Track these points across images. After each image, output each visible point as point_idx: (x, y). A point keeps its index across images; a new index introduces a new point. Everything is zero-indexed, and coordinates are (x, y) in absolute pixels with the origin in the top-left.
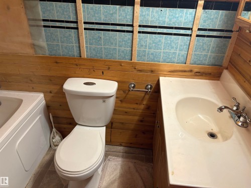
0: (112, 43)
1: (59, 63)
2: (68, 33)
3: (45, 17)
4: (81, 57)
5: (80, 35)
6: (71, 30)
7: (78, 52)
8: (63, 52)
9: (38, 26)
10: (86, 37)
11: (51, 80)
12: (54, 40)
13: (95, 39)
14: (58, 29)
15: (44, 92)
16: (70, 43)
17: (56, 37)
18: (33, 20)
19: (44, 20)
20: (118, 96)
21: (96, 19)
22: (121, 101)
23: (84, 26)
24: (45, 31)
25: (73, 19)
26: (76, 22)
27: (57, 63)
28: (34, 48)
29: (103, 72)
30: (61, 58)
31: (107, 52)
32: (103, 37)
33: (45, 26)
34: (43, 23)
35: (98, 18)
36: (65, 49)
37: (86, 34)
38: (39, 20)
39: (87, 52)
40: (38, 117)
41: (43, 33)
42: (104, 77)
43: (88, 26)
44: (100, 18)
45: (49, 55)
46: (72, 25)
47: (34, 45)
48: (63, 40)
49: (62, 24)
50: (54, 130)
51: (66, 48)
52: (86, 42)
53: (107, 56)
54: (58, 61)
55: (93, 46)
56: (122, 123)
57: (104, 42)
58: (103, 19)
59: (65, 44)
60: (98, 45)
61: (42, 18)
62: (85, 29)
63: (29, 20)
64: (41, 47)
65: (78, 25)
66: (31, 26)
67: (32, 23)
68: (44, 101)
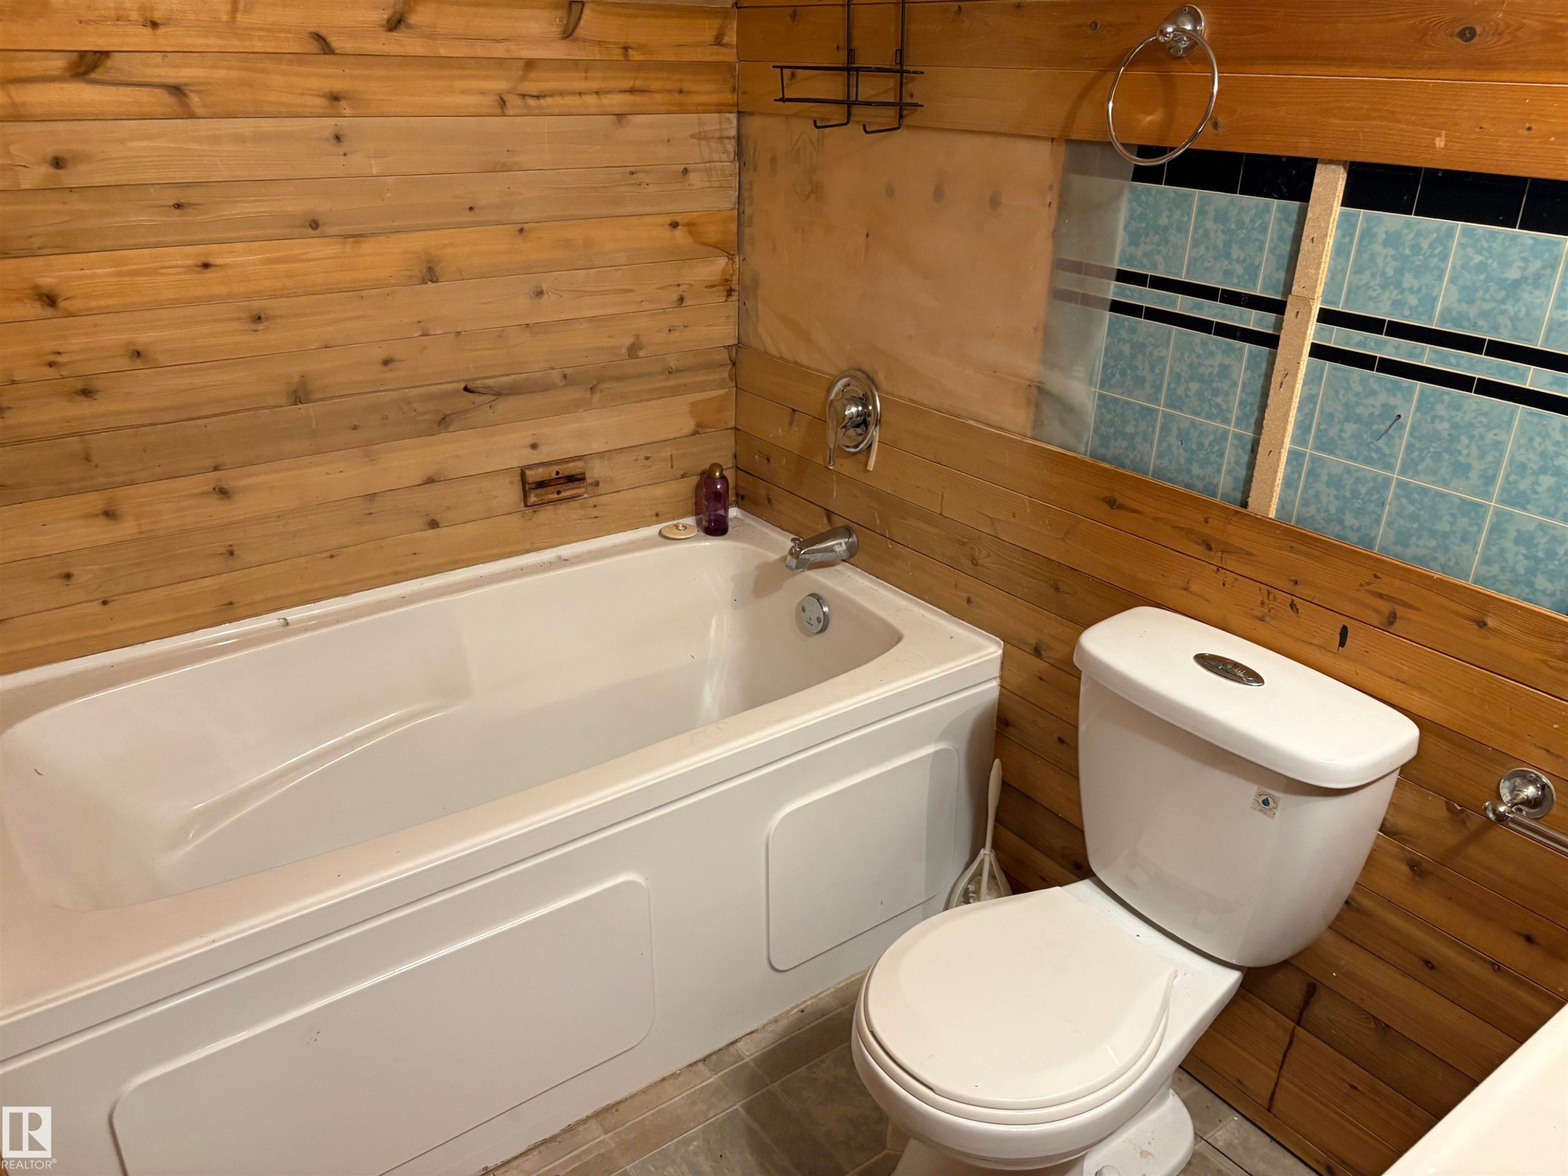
0: (1462, 469)
1: (1121, 507)
2: (1219, 358)
3: (1131, 260)
4: (1245, 505)
5: (1276, 378)
6: (1238, 344)
7: (1242, 473)
8: (1160, 456)
9: (1086, 300)
10: (1308, 399)
11: (1057, 589)
12: (1140, 382)
13: (1359, 420)
14: (1175, 330)
15: (1008, 640)
16: (1210, 417)
17: (1152, 369)
18: (1078, 268)
19: (1123, 276)
20: (1402, 822)
21: (1396, 304)
22: (1414, 866)
23: (1313, 332)
24: (1113, 330)
25: (1265, 288)
26: (1277, 307)
27: (1112, 503)
28: (1037, 406)
29: (1344, 632)
30: (1140, 486)
31: (1414, 517)
32: (1409, 419)
33: (1117, 307)
34: (1114, 290)
35: (1413, 300)
36: (1175, 442)
37: (1312, 379)
38: (1103, 273)
39: (1289, 483)
40: (931, 749)
41: (1101, 338)
42: (1343, 667)
43: (1338, 338)
44: (1429, 301)
45: (1093, 455)
46: (1253, 320)
47: (1041, 389)
48: (1181, 390)
49: (1200, 307)
50: (986, 854)
51: (1183, 437)
52: (1303, 428)
53: (1403, 538)
54: (1120, 500)
55: (1336, 462)
56: (1384, 1029)
57: (1410, 448)
58: (1446, 312)
59: (1185, 417)
60: (1368, 461)
61: (1117, 266)
62: (1318, 351)
63: (1060, 265)
64: (1066, 408)
65: (1279, 326)
66: (1059, 295)
67: (1069, 282)
68: (995, 684)
